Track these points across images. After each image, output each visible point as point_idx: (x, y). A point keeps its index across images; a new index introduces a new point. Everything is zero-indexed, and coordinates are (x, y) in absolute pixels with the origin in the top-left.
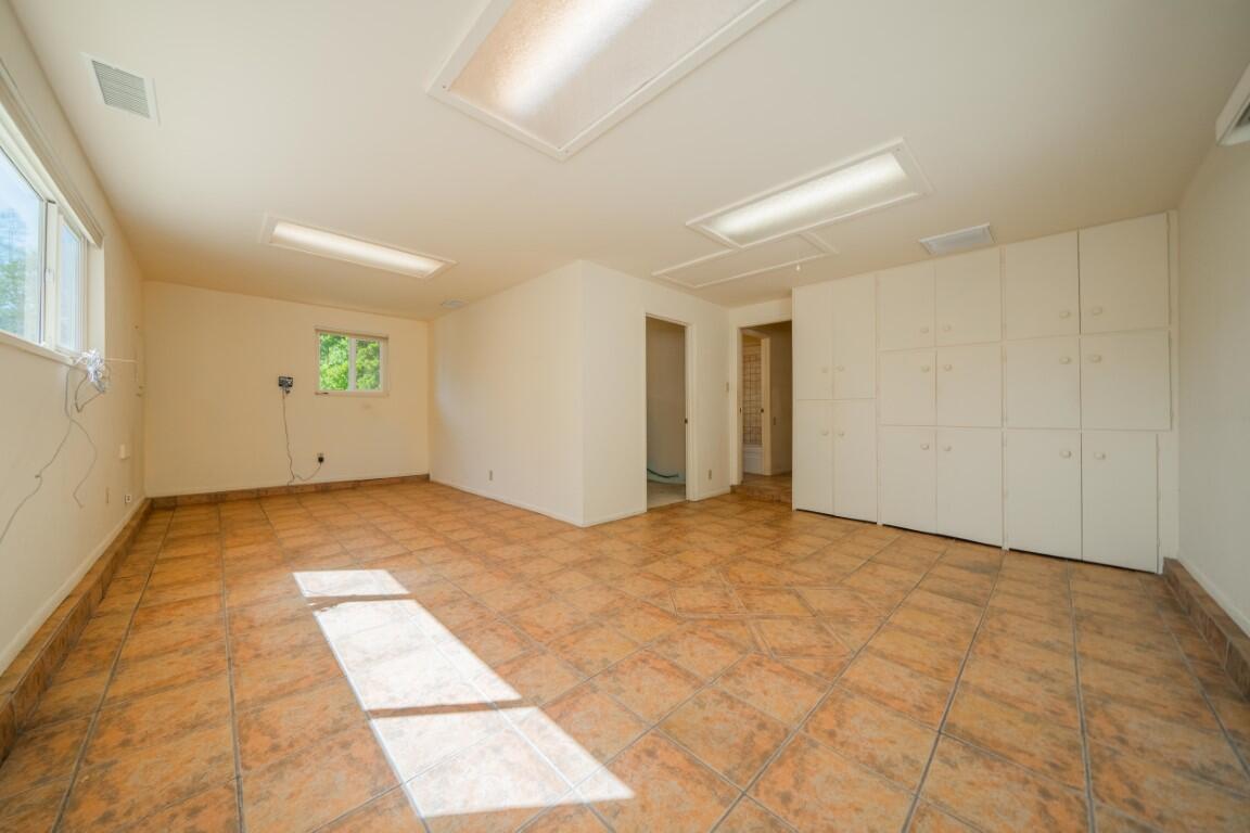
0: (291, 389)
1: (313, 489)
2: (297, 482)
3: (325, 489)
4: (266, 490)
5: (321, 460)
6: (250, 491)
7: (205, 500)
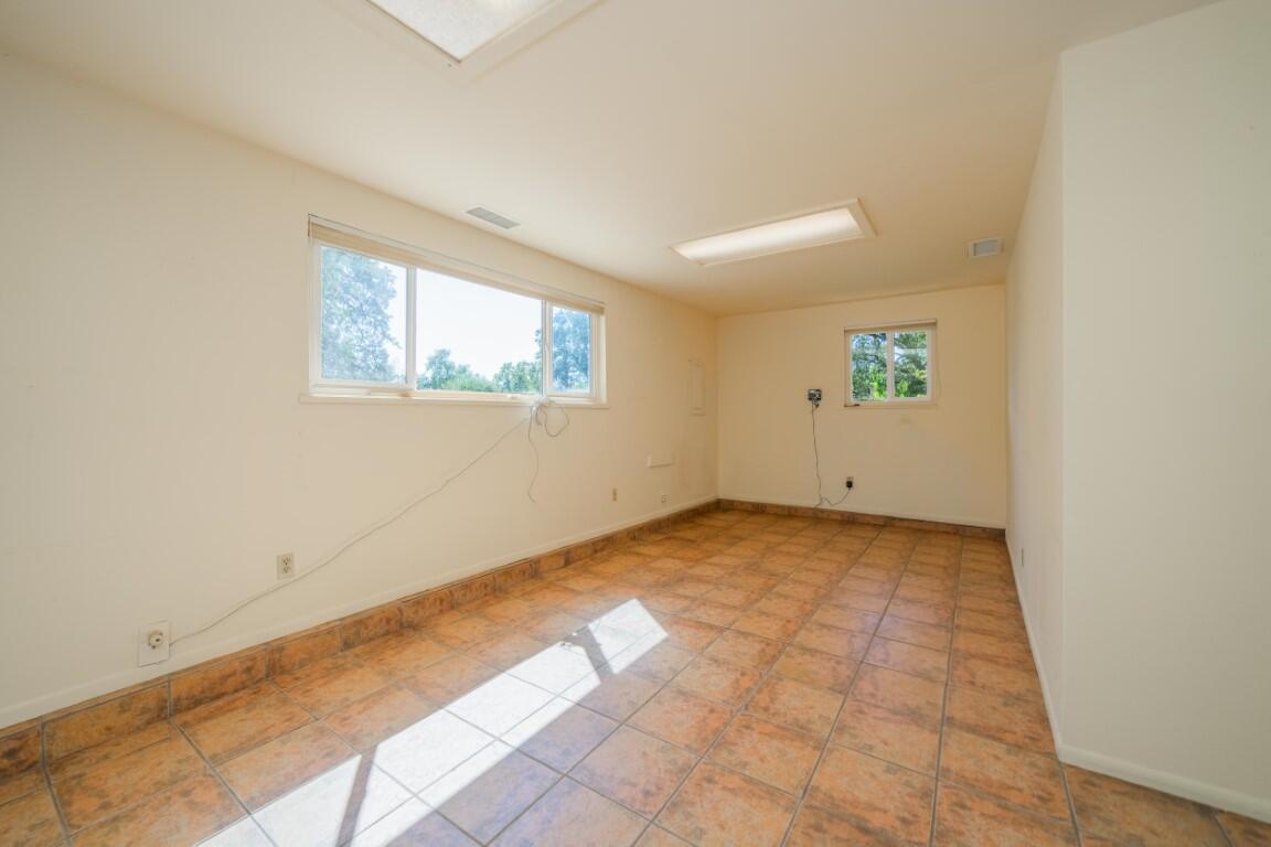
0: (820, 403)
1: (839, 518)
2: (826, 506)
3: (850, 521)
4: (796, 509)
5: (850, 485)
6: (783, 507)
7: (750, 508)
